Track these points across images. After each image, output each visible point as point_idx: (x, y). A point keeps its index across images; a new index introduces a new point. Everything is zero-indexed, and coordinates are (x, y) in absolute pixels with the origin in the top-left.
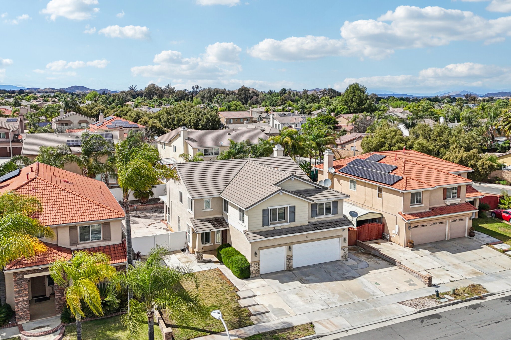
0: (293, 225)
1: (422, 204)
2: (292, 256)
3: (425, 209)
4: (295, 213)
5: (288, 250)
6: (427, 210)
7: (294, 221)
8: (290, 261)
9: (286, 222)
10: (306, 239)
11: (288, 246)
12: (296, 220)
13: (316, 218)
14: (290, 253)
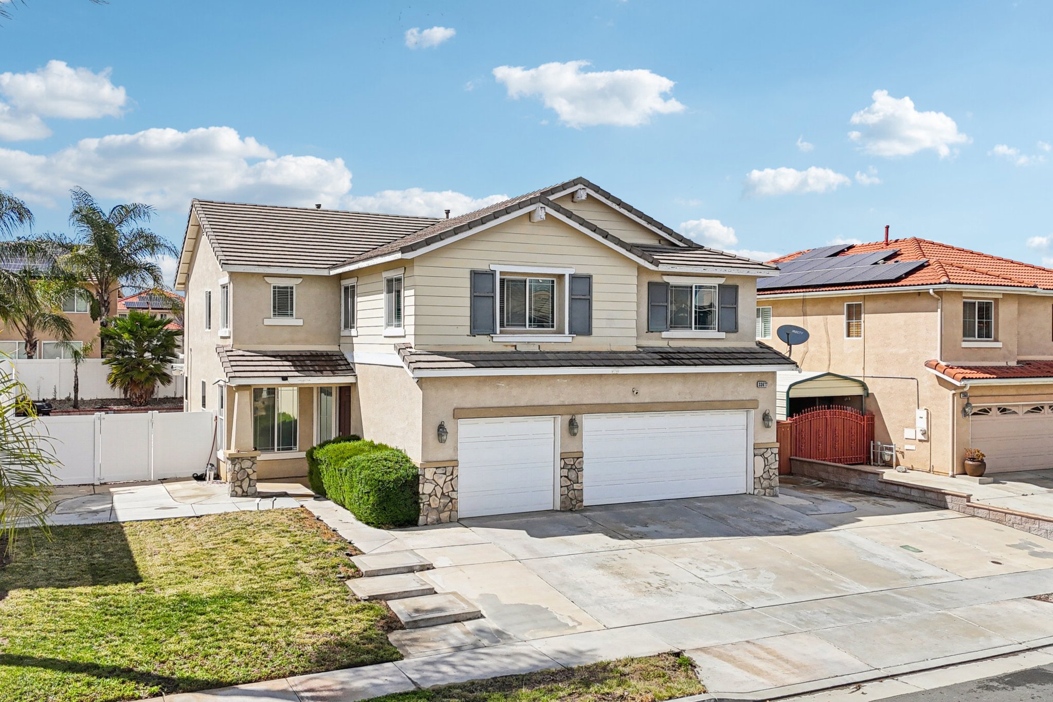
0: (582, 344)
1: (996, 340)
2: (579, 456)
3: (1004, 358)
4: (590, 301)
5: (566, 434)
6: (1013, 363)
7: (588, 332)
8: (573, 475)
9: (561, 332)
10: (632, 399)
11: (568, 417)
12: (595, 331)
13: (665, 334)
14: (572, 447)
